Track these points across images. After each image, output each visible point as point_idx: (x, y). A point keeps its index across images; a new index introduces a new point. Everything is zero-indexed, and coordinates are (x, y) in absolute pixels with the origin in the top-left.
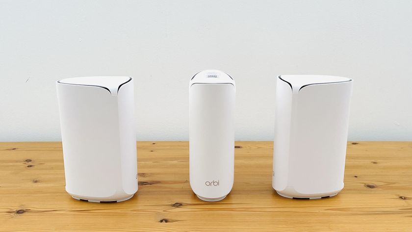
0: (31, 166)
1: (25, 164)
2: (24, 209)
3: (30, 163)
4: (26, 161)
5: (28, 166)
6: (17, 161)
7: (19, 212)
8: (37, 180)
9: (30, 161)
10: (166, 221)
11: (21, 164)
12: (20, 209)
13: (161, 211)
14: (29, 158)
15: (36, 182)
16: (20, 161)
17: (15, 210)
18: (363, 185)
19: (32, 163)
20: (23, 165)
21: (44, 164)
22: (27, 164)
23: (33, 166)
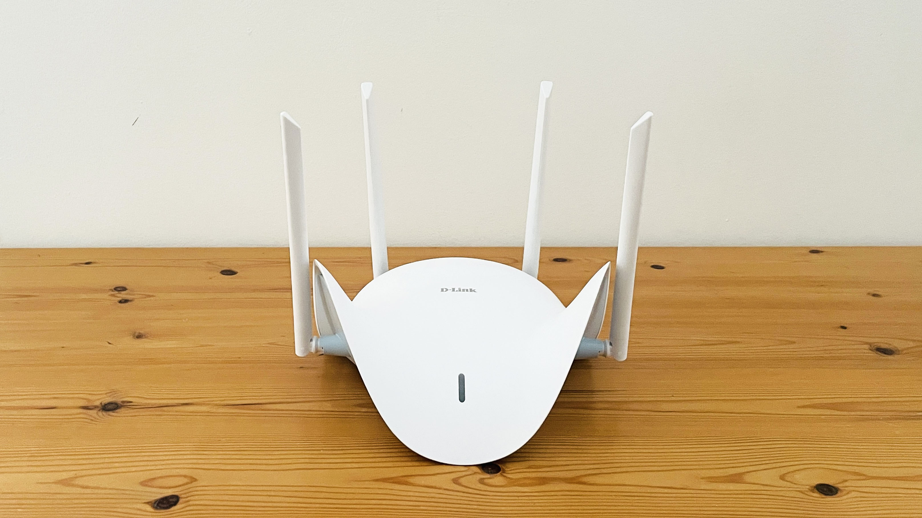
0: (126, 301)
1: (113, 295)
2: (118, 400)
3: (123, 295)
4: (116, 289)
5: (120, 302)
6: (96, 291)
7: (106, 408)
8: (142, 332)
9: (124, 289)
11: (106, 296)
12: (111, 400)
14: (120, 283)
15: (139, 336)
16: (101, 291)
19: (127, 294)
20: (110, 298)
21: (153, 296)
22: (117, 297)
23: (131, 301)
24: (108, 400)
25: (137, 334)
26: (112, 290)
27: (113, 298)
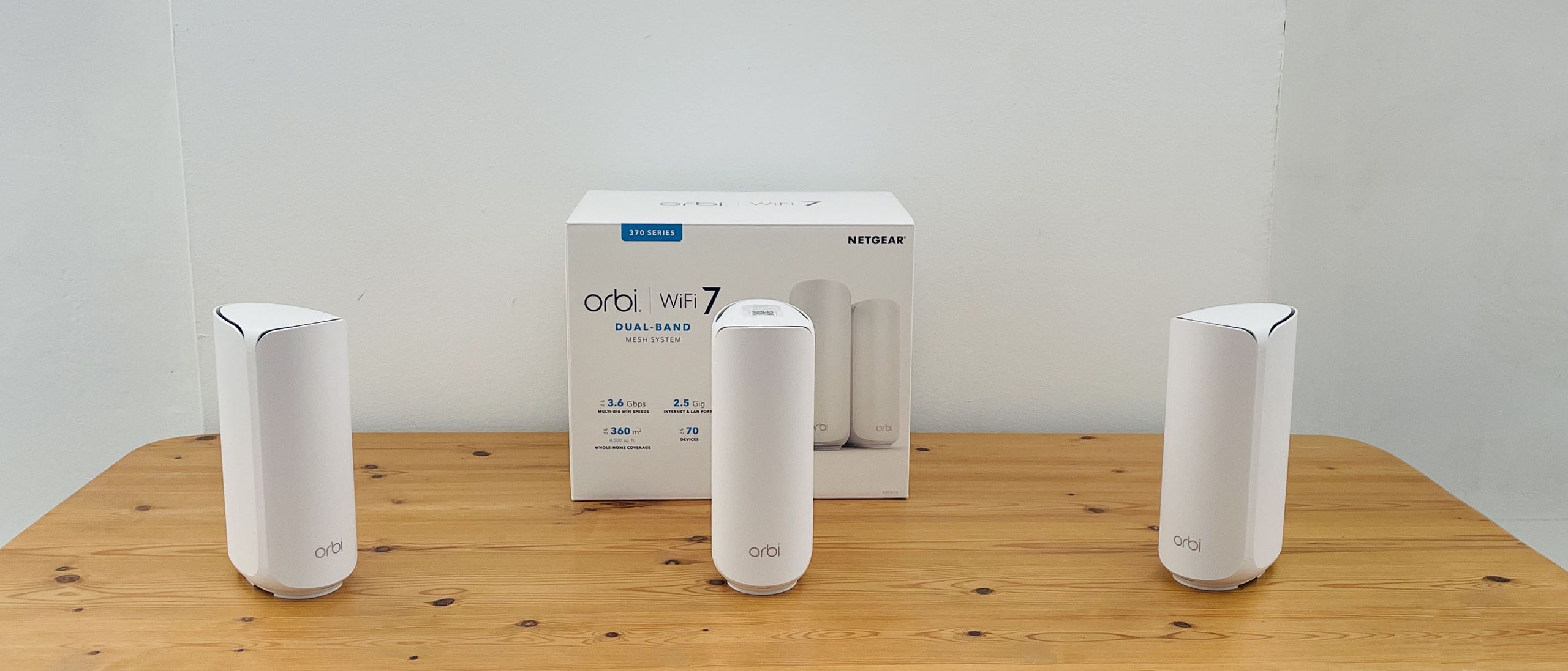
0: (380, 476)
1: (365, 472)
2: (389, 545)
3: (376, 472)
4: (367, 467)
5: (374, 477)
7: (378, 550)
8: (401, 499)
9: (376, 467)
10: (677, 562)
11: (358, 472)
12: (381, 545)
13: (667, 548)
14: (371, 462)
15: (399, 502)
17: (371, 547)
18: (1083, 507)
19: (381, 471)
20: (365, 474)
21: (405, 473)
22: (370, 473)
23: (385, 476)
24: (378, 545)
25: (396, 501)
26: (362, 468)
27: (368, 474)
